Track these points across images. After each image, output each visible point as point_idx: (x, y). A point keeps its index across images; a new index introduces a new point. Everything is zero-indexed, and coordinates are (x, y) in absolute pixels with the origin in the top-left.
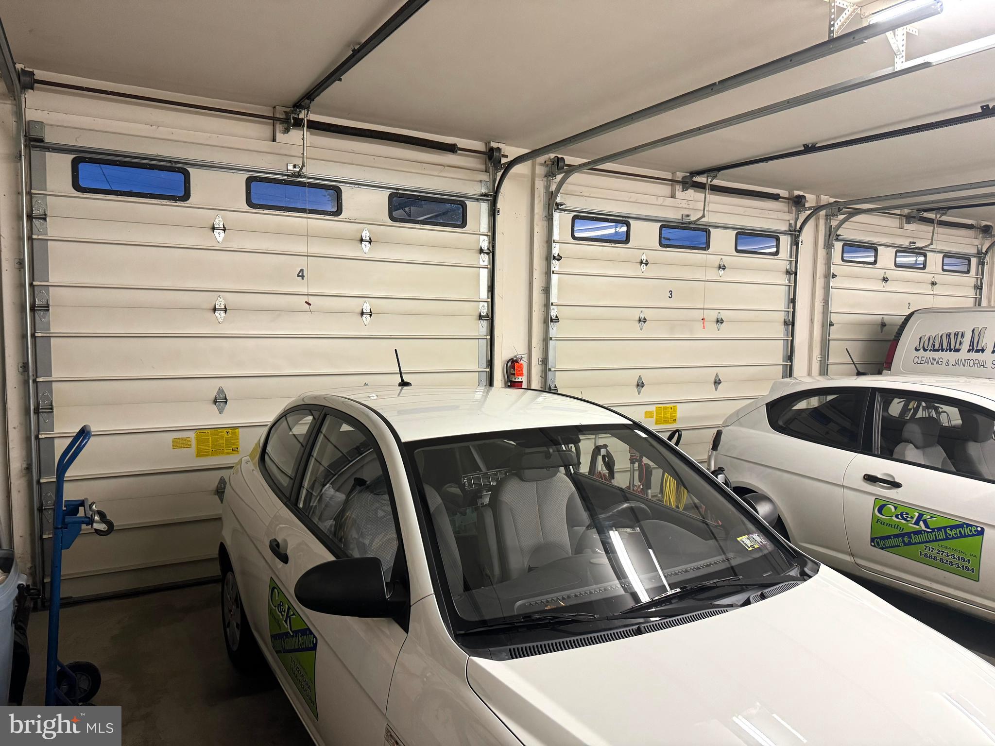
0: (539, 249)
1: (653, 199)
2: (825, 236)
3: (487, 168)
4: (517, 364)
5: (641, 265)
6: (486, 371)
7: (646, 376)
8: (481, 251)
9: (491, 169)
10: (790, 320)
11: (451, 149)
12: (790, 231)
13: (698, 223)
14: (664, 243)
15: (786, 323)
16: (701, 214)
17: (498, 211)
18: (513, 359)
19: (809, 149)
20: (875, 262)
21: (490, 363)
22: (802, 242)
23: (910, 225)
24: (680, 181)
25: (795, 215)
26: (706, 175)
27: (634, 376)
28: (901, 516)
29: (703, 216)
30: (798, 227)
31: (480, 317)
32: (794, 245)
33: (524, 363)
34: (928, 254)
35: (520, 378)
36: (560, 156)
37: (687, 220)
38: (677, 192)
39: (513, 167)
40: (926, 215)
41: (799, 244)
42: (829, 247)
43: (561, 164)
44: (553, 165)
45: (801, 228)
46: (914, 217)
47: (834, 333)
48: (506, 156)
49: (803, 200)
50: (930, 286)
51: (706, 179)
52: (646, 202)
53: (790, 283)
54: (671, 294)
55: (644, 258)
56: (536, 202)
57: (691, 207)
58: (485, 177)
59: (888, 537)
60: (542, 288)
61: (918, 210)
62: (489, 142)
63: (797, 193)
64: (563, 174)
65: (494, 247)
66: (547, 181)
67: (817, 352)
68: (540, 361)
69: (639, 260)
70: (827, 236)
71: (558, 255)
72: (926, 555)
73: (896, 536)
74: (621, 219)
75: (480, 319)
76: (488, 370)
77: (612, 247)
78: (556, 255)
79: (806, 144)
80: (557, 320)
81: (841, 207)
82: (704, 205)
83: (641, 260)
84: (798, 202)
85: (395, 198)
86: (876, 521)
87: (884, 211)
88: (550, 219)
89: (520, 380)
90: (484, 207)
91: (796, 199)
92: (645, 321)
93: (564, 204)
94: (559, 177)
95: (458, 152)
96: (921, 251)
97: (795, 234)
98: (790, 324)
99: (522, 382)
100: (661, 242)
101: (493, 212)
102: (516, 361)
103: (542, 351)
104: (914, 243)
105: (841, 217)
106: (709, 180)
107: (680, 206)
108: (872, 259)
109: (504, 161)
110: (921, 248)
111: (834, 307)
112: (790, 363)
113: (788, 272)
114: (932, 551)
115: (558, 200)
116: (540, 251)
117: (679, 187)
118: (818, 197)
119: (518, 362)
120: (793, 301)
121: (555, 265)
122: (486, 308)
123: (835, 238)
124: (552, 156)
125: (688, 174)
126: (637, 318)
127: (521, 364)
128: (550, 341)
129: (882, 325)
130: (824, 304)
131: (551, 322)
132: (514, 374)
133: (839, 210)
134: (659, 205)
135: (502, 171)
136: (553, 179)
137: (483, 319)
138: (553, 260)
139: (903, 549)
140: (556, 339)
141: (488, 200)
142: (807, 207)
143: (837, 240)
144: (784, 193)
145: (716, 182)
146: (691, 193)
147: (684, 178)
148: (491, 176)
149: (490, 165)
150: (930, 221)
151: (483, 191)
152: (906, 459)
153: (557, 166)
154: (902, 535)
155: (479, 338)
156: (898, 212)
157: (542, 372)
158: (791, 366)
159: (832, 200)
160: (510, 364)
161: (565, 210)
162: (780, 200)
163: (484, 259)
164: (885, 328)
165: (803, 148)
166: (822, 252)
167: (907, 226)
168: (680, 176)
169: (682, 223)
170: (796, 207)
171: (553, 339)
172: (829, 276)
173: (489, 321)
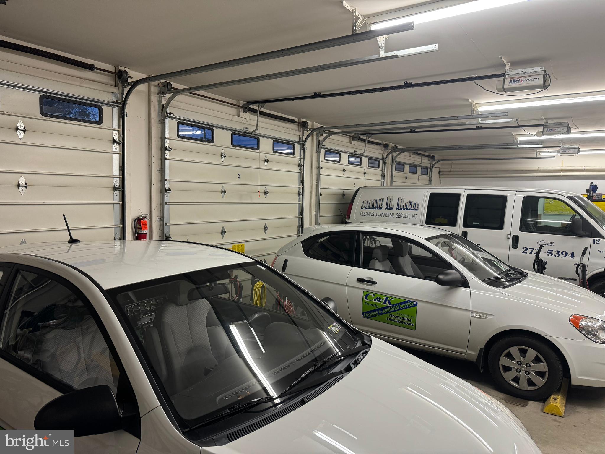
0: (155, 143)
1: (226, 116)
2: (317, 146)
3: (117, 84)
4: (142, 221)
5: (222, 157)
6: (120, 227)
7: (227, 226)
8: (114, 141)
9: (120, 85)
10: (301, 192)
11: (91, 68)
12: (300, 141)
13: (253, 133)
14: (234, 144)
15: (299, 194)
16: (255, 128)
17: (126, 115)
18: (139, 217)
19: (317, 95)
20: (339, 161)
21: (123, 221)
22: (306, 148)
23: (354, 142)
24: (241, 106)
25: (302, 133)
26: (257, 105)
27: (219, 227)
28: (377, 300)
29: (257, 129)
30: (304, 140)
31: (115, 188)
32: (302, 150)
33: (147, 220)
34: (363, 158)
35: (145, 230)
36: (168, 82)
37: (246, 131)
38: (240, 114)
39: (137, 86)
40: (362, 137)
41: (304, 149)
42: (318, 152)
43: (169, 87)
44: (164, 87)
45: (306, 140)
46: (356, 138)
47: (322, 199)
48: (131, 78)
49: (307, 125)
50: (363, 174)
51: (257, 107)
52: (222, 118)
53: (300, 171)
54: (239, 176)
55: (223, 152)
56: (152, 110)
57: (248, 123)
58: (115, 90)
59: (371, 311)
60: (158, 169)
61: (358, 134)
62: (118, 66)
63: (303, 120)
64: (172, 94)
65: (123, 139)
66: (159, 97)
67: (314, 210)
68: (159, 219)
69: (220, 154)
70: (318, 146)
71: (169, 147)
72: (390, 319)
73: (375, 310)
74: (208, 126)
75: (114, 190)
76: (121, 226)
77: (204, 144)
78: (167, 147)
79: (315, 93)
80: (169, 191)
81: (324, 130)
82: (257, 123)
83: (222, 153)
84: (304, 125)
85: (45, 99)
86: (364, 303)
87: (344, 133)
88: (162, 123)
89: (145, 232)
90: (115, 111)
91: (302, 124)
92: (225, 192)
93: (172, 114)
94: (169, 96)
95: (96, 70)
96: (360, 156)
97: (302, 144)
98: (301, 194)
99: (146, 233)
100: (233, 143)
101: (122, 115)
102: (142, 219)
103: (160, 212)
104: (356, 151)
105: (325, 135)
106: (259, 108)
107: (242, 122)
108: (338, 159)
109: (130, 80)
110: (359, 155)
111: (322, 185)
112: (302, 217)
113: (300, 165)
114: (393, 317)
115: (168, 111)
116: (156, 143)
117: (241, 110)
118: (313, 123)
119: (143, 220)
120: (302, 181)
121: (167, 154)
122: (119, 182)
123: (321, 147)
124: (163, 81)
125: (247, 103)
126: (220, 190)
127: (145, 221)
128: (166, 205)
129: (343, 195)
130: (317, 183)
131: (166, 192)
132: (140, 228)
133: (324, 131)
134: (230, 120)
135: (129, 87)
136: (164, 96)
137: (116, 190)
138: (166, 150)
139: (379, 317)
140: (169, 203)
141: (118, 106)
142: (309, 129)
143: (322, 148)
144: (297, 120)
145: (263, 110)
146: (248, 115)
147: (244, 104)
148: (120, 90)
149: (119, 82)
150: (363, 140)
151: (115, 100)
152: (376, 268)
153: (166, 88)
154: (378, 310)
155: (114, 204)
156: (349, 134)
157: (160, 226)
158: (302, 218)
159: (320, 126)
160: (136, 221)
161: (172, 118)
162: (295, 123)
163: (116, 148)
164: (345, 197)
165: (314, 95)
166: (315, 155)
167: (353, 142)
168: (241, 103)
169: (244, 133)
170: (302, 128)
171: (167, 203)
172: (319, 168)
173: (121, 192)
